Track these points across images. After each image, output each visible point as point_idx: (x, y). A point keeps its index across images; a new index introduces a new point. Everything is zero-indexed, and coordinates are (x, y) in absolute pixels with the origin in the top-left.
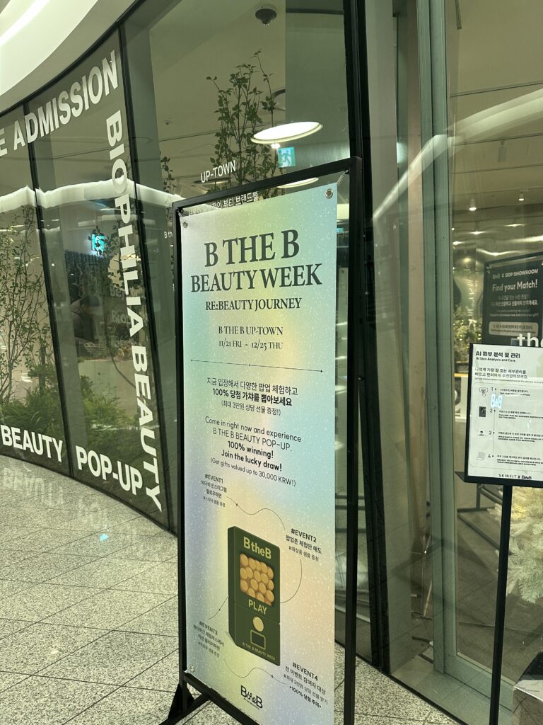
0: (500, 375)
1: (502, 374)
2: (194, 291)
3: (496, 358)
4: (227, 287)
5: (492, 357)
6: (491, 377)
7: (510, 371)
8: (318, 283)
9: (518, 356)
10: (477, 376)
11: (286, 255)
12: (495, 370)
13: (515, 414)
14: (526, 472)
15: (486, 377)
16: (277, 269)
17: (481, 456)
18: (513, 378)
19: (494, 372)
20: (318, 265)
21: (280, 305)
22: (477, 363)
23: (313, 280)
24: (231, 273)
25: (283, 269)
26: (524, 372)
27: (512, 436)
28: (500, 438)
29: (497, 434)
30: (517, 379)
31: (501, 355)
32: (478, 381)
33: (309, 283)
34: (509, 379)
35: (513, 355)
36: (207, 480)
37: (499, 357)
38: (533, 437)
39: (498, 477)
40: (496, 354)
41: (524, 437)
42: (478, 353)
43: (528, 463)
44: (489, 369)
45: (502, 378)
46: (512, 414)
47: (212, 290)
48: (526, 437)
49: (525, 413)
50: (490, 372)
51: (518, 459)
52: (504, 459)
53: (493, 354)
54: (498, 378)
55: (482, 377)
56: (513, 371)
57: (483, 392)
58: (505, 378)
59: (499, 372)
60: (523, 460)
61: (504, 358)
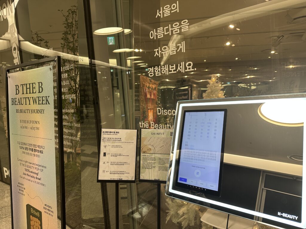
0: (111, 140)
1: (112, 139)
2: (12, 105)
3: (110, 134)
4: (22, 104)
5: (109, 133)
6: (108, 141)
7: (115, 138)
8: (49, 104)
9: (118, 133)
10: (103, 141)
11: (39, 92)
13: (117, 155)
14: (120, 177)
15: (106, 141)
16: (37, 97)
17: (104, 171)
18: (116, 141)
20: (49, 97)
21: (38, 112)
22: (103, 136)
23: (47, 103)
24: (23, 98)
25: (39, 97)
26: (121, 139)
27: (116, 163)
28: (111, 164)
29: (110, 163)
30: (118, 141)
31: (112, 132)
32: (103, 143)
33: (46, 104)
34: (115, 141)
35: (117, 132)
36: (19, 185)
37: (111, 133)
38: (124, 163)
39: (110, 180)
40: (110, 132)
42: (103, 132)
43: (121, 174)
44: (107, 138)
45: (112, 141)
46: (116, 155)
47: (18, 105)
48: (121, 163)
49: (120, 154)
50: (108, 139)
51: (117, 172)
52: (112, 172)
53: (109, 132)
54: (111, 141)
55: (105, 141)
56: (117, 138)
57: (105, 147)
58: (114, 141)
59: (111, 139)
60: (119, 172)
61: (113, 134)
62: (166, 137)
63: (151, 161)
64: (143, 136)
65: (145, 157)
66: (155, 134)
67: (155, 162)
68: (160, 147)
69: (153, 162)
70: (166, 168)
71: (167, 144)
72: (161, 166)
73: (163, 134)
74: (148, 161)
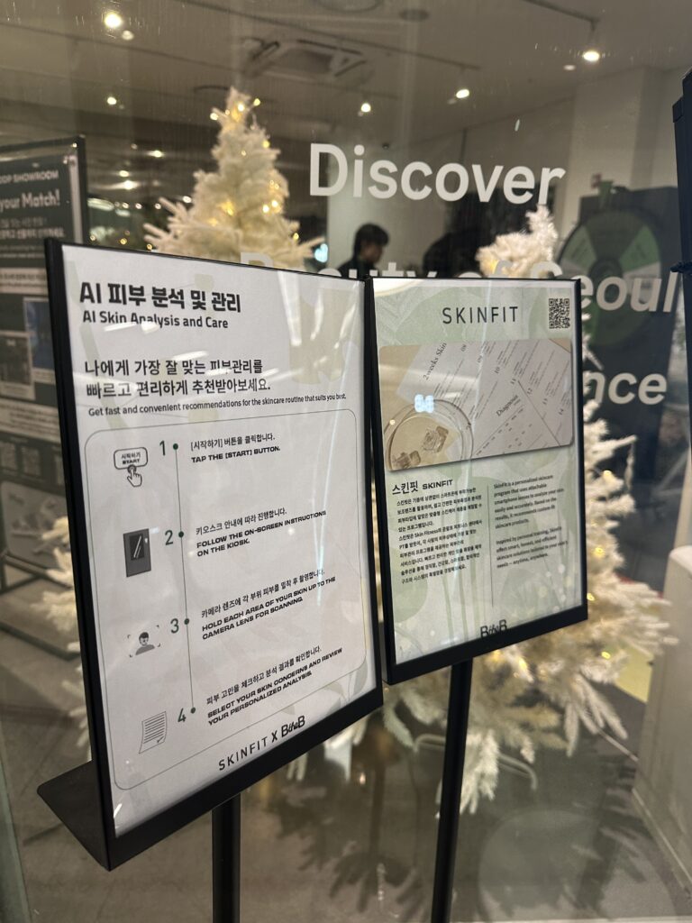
0: (182, 386)
1: (191, 379)
3: (161, 313)
5: (148, 308)
6: (153, 400)
7: (214, 366)
9: (229, 302)
10: (95, 402)
12: (163, 369)
13: (244, 527)
14: (289, 709)
15: (134, 400)
17: (153, 726)
18: (229, 395)
19: (163, 376)
22: (89, 342)
26: (258, 365)
27: (242, 607)
28: (212, 631)
29: (199, 624)
30: (238, 395)
31: (177, 297)
32: (103, 420)
35: (219, 299)
37: (173, 310)
38: (299, 586)
40: (159, 295)
41: (275, 595)
42: (87, 293)
43: (289, 681)
44: (141, 365)
45: (191, 397)
46: (237, 530)
48: (281, 594)
49: (272, 514)
50: (149, 379)
51: (266, 682)
52: (226, 701)
53: (148, 294)
54: (177, 397)
55: (117, 402)
56: (226, 366)
57: (132, 469)
58: (203, 397)
59: (180, 375)
60: (280, 675)
61: (189, 312)
62: (526, 336)
63: (450, 520)
64: (392, 341)
65: (411, 496)
66: (466, 315)
67: (476, 514)
68: (500, 412)
69: (463, 517)
70: (533, 539)
71: (537, 382)
72: (512, 532)
73: (509, 313)
74: (437, 522)
